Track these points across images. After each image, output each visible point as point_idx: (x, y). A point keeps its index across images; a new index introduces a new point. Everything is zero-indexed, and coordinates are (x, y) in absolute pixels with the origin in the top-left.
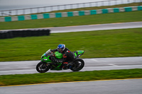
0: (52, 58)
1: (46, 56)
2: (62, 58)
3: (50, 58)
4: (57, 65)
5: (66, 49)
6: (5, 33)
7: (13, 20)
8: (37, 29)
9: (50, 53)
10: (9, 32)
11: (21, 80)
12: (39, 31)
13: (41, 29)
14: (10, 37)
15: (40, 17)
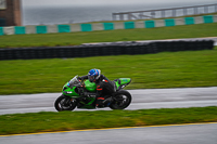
0: (80, 90)
1: (71, 86)
2: (95, 91)
3: (76, 90)
4: (87, 101)
5: (102, 77)
6: (145, 46)
7: (158, 25)
8: (194, 40)
9: (76, 82)
10: (151, 44)
11: (170, 117)
12: (197, 42)
13: (200, 39)
14: (153, 52)
15: (199, 21)
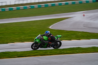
1: (38, 38)
2: (48, 40)
3: (40, 40)
4: (44, 45)
5: (50, 34)
9: (40, 37)
